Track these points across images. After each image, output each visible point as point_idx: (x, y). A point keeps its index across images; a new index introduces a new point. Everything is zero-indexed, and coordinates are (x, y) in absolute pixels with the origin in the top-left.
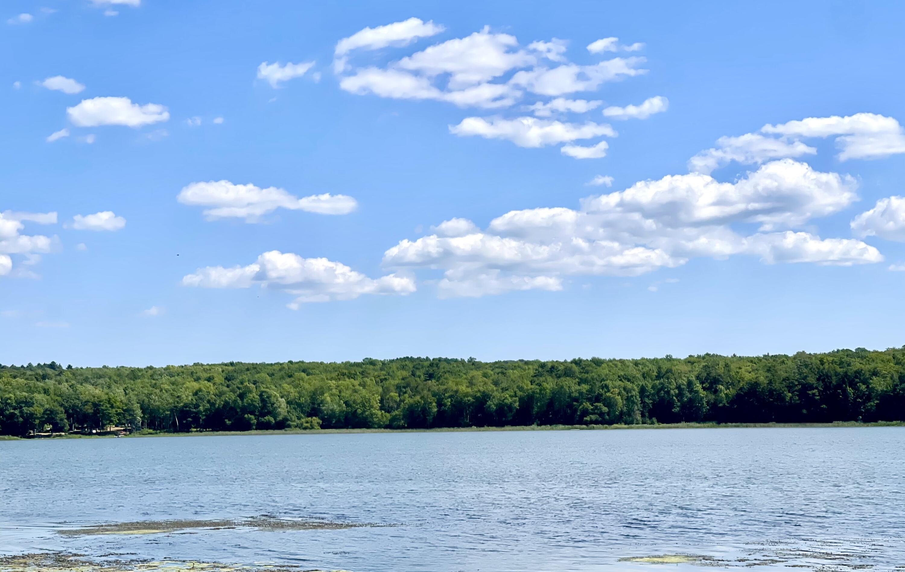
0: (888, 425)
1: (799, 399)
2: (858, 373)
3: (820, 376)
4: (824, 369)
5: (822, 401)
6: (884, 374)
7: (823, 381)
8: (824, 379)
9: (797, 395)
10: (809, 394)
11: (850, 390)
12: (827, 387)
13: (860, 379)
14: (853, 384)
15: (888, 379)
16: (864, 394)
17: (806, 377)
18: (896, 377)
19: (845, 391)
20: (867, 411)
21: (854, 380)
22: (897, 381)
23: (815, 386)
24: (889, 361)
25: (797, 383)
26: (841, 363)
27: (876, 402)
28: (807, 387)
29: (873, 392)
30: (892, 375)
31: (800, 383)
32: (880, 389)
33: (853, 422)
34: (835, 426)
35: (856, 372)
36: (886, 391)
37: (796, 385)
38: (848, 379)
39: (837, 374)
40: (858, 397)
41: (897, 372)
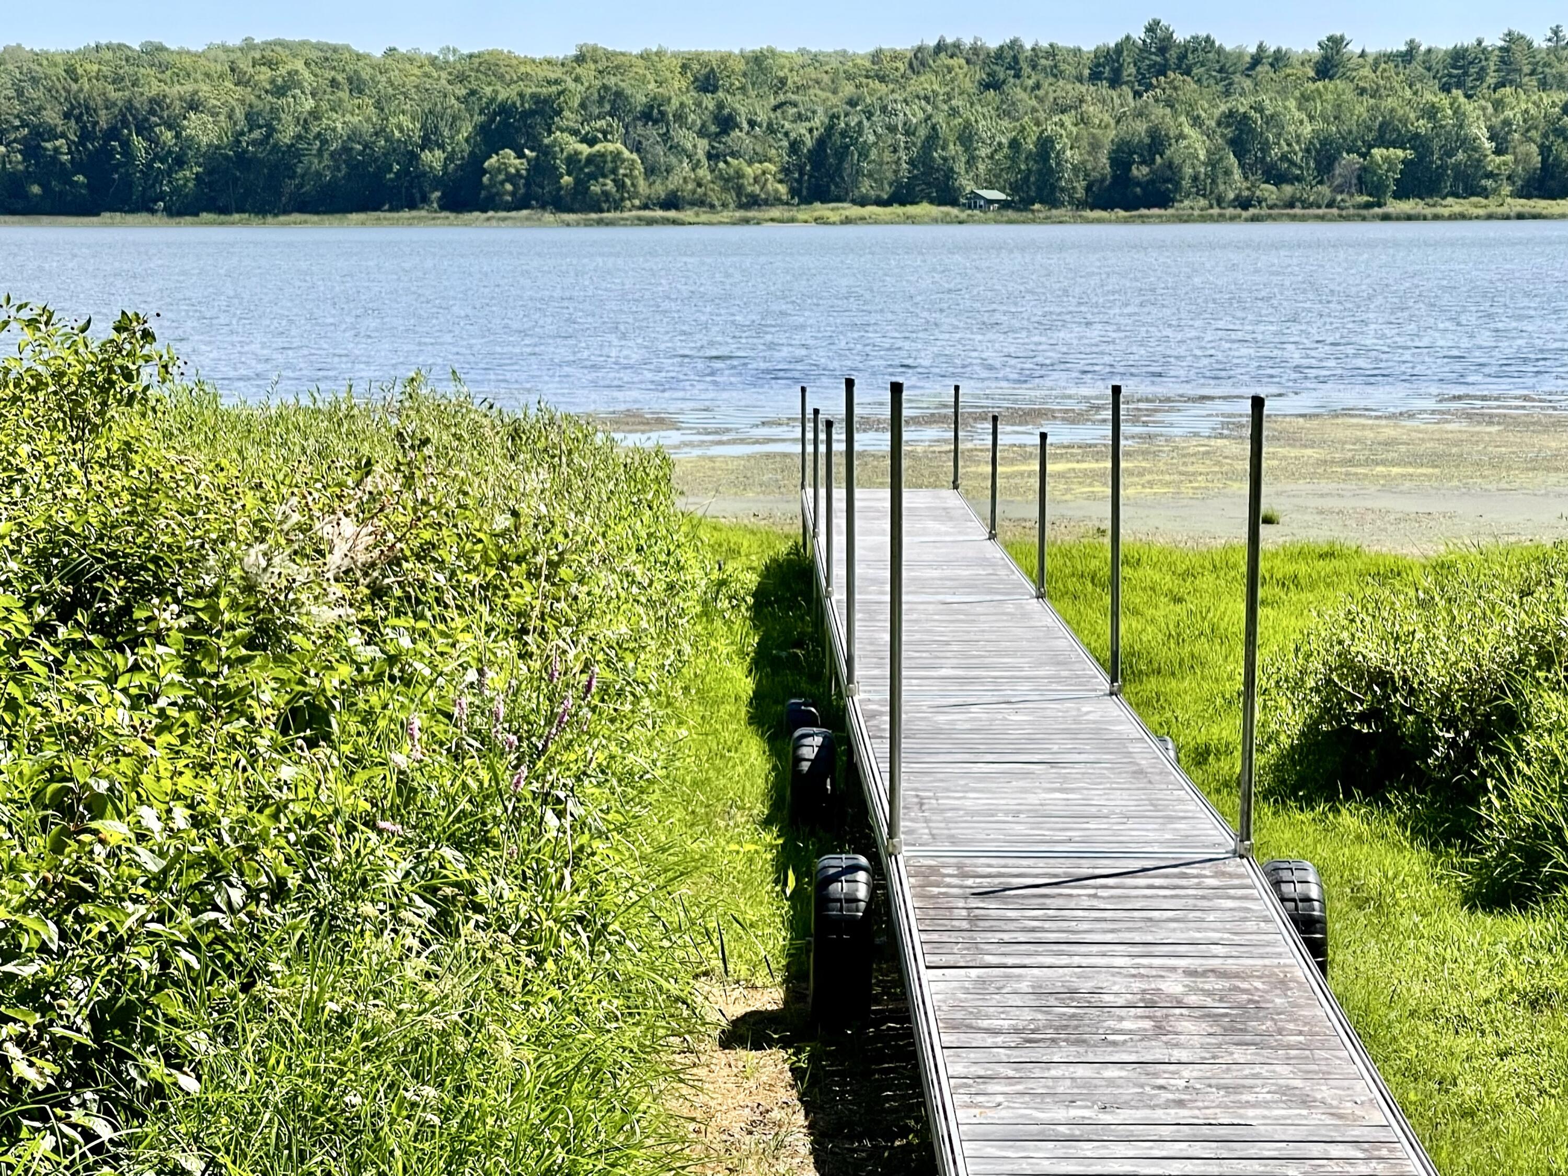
0: (222, 224)
1: (24, 160)
2: (156, 103)
3: (73, 107)
4: (81, 90)
5: (78, 166)
6: (214, 106)
7: (78, 119)
8: (81, 114)
9: (20, 151)
10: (46, 149)
11: (139, 143)
12: (85, 135)
13: (161, 118)
14: (143, 128)
15: (222, 118)
16: (170, 152)
17: (40, 108)
18: (239, 114)
19: (126, 144)
20: (176, 191)
21: (147, 120)
22: (242, 124)
23: (59, 130)
24: (222, 76)
25: (17, 123)
26: (117, 80)
27: (196, 169)
28: (41, 133)
29: (190, 148)
30: (232, 110)
31: (24, 124)
32: (204, 140)
33: (144, 217)
34: (105, 225)
35: (151, 101)
36: (218, 147)
37: (17, 128)
38: (135, 118)
39: (109, 105)
40: (156, 157)
41: (242, 102)
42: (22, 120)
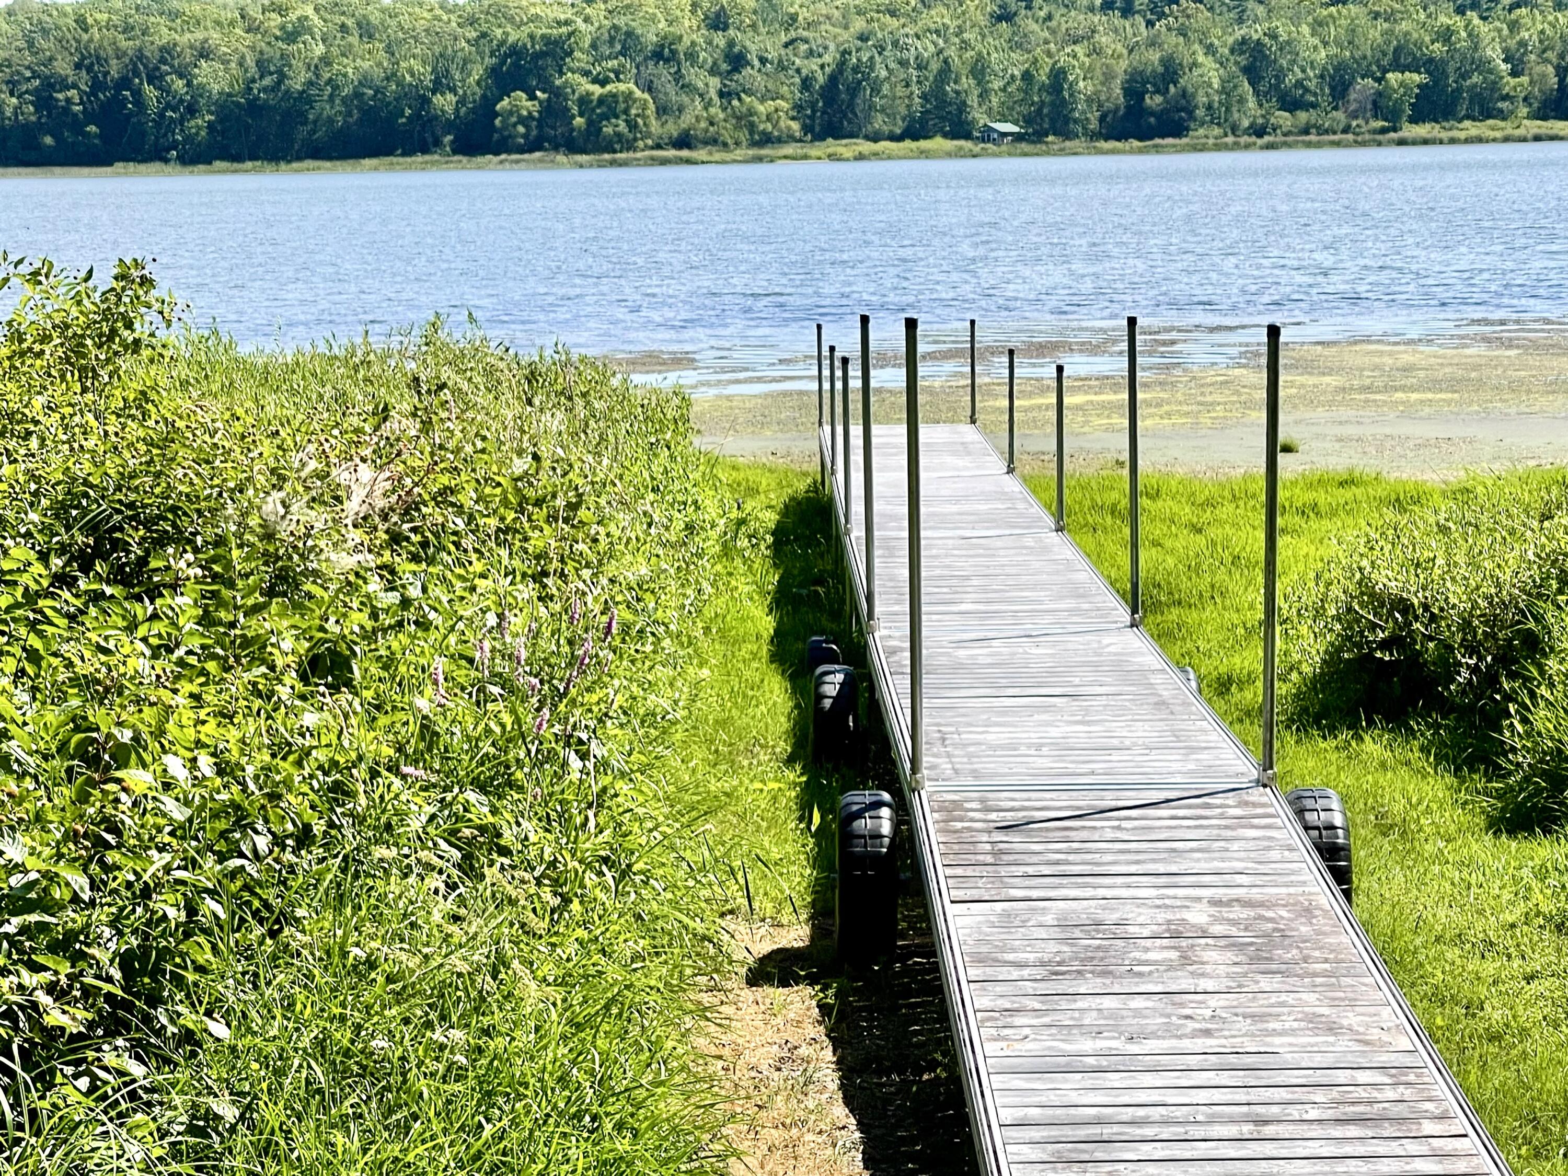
0: (235, 171)
1: (37, 111)
2: (167, 51)
3: (83, 58)
4: (91, 40)
5: (89, 117)
6: (225, 54)
7: (89, 69)
8: (92, 64)
9: (32, 103)
10: (57, 100)
11: (150, 91)
12: (97, 85)
13: (172, 66)
14: (155, 78)
15: (233, 65)
16: (181, 101)
17: (51, 59)
18: (250, 62)
19: (137, 93)
20: (189, 139)
21: (158, 69)
22: (253, 71)
23: (70, 80)
24: (232, 23)
25: (28, 74)
26: (127, 29)
27: (208, 117)
28: (51, 84)
29: (201, 96)
30: (243, 57)
31: (36, 76)
32: (216, 88)
33: (157, 166)
34: (118, 174)
35: (162, 49)
36: (229, 95)
37: (29, 79)
38: (145, 66)
39: (120, 54)
40: (168, 106)
41: (252, 48)
42: (33, 72)
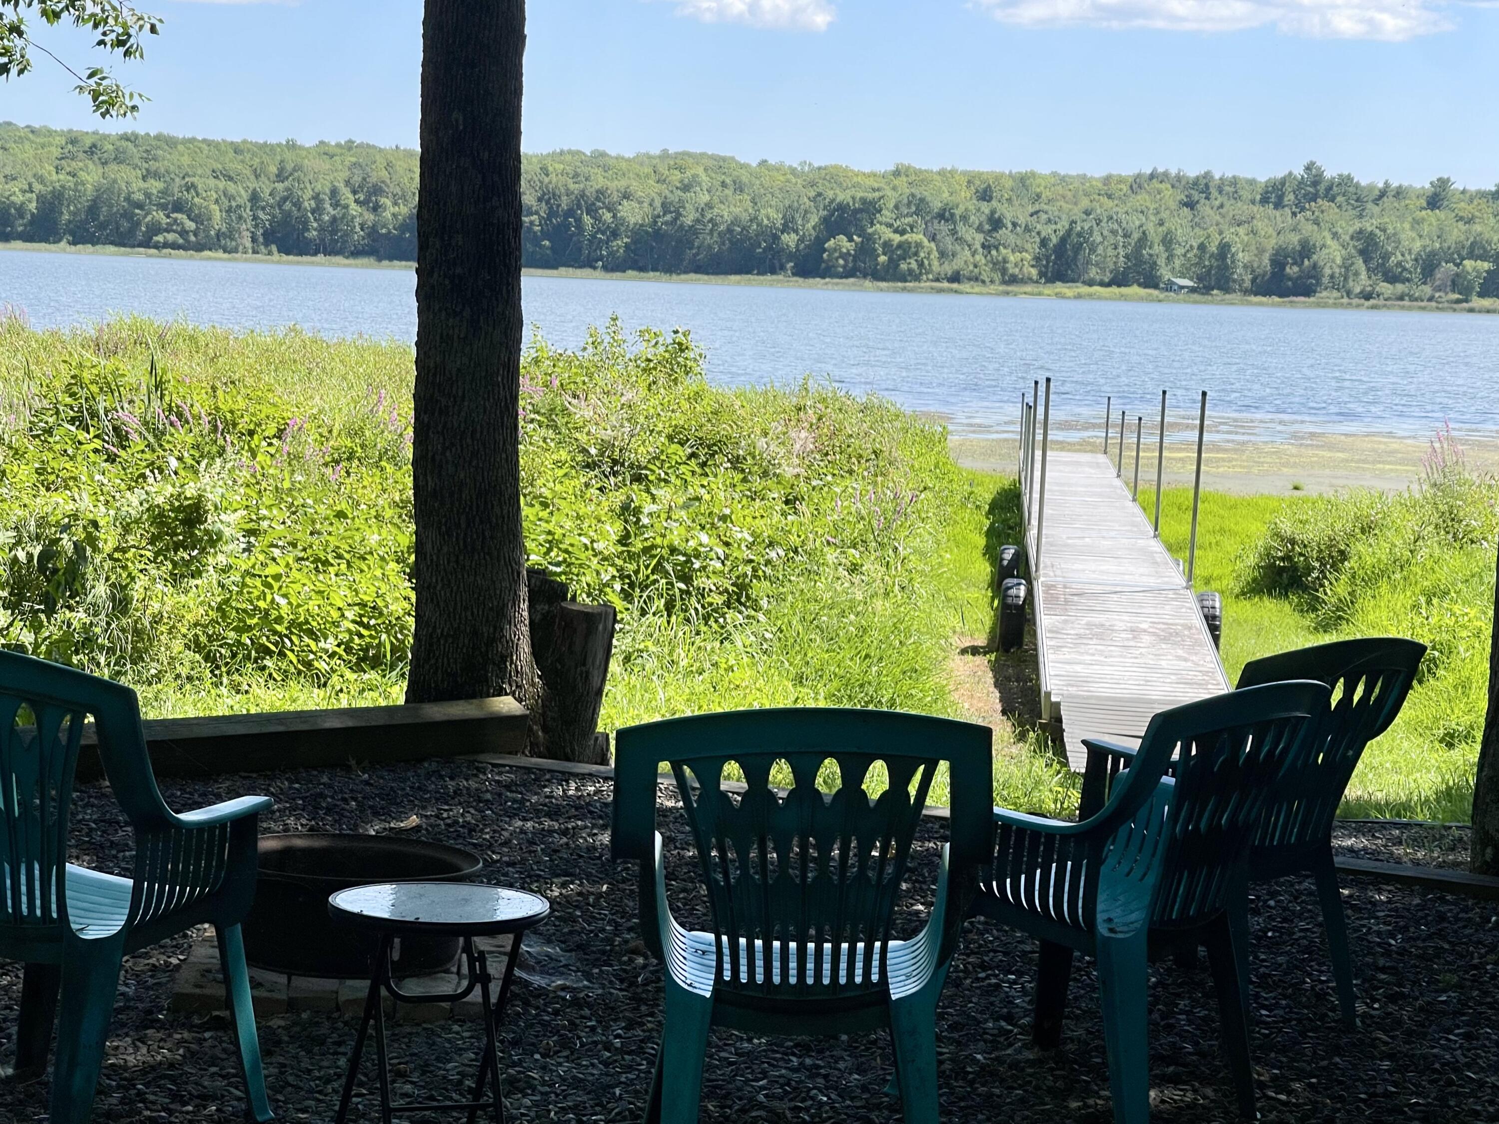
0: (641, 278)
2: (600, 192)
3: (544, 194)
4: (550, 182)
5: (545, 235)
6: (641, 197)
7: (548, 202)
8: (550, 199)
11: (587, 220)
12: (552, 213)
13: (604, 203)
14: (592, 210)
15: (645, 205)
16: (608, 228)
18: (658, 203)
19: (579, 221)
20: (611, 254)
21: (594, 204)
22: (659, 210)
23: (534, 209)
24: (647, 176)
26: (576, 176)
27: (626, 240)
29: (622, 225)
30: (653, 200)
32: (632, 220)
33: (588, 271)
34: (561, 276)
35: (598, 191)
36: (642, 225)
38: (586, 203)
39: (569, 193)
40: (599, 231)
41: (660, 195)
